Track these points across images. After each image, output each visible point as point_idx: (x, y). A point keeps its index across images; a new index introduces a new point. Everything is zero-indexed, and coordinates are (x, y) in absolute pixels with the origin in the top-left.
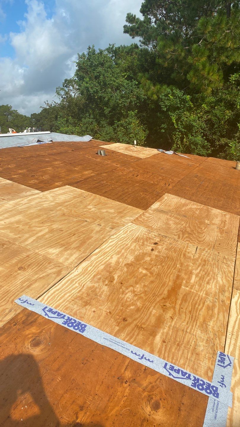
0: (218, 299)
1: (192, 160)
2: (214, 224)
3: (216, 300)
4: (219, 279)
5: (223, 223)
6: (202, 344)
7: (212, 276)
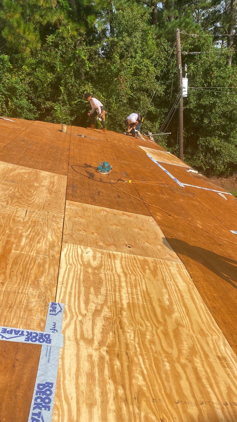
0: (49, 256)
1: (18, 124)
2: (43, 186)
3: (47, 257)
4: (49, 237)
5: (52, 184)
6: (34, 300)
7: (42, 235)
